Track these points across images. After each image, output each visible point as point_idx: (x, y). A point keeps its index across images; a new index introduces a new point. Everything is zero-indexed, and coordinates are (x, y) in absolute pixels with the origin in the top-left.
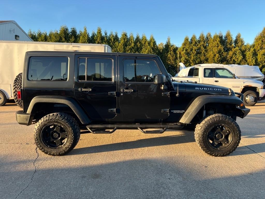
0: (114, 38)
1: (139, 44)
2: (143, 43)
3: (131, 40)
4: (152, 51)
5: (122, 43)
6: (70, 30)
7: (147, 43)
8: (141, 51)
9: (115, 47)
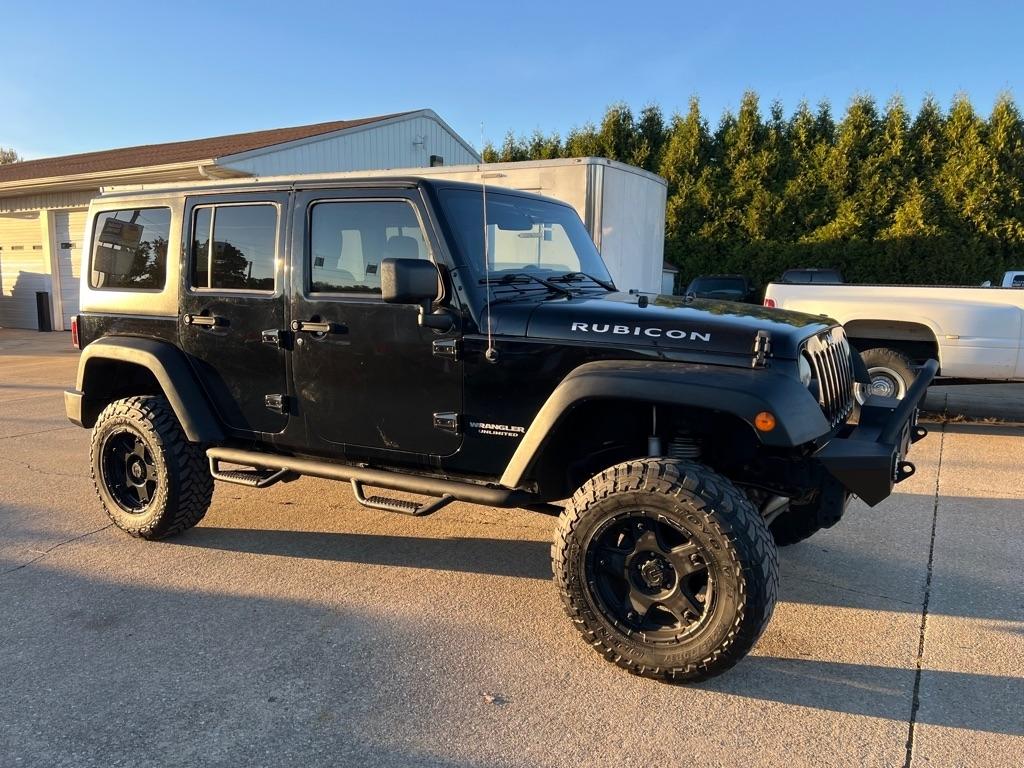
0: (809, 131)
1: (930, 140)
2: (952, 133)
3: (893, 125)
4: (995, 168)
5: (845, 146)
6: (638, 118)
7: (972, 133)
8: (935, 172)
9: (812, 167)
